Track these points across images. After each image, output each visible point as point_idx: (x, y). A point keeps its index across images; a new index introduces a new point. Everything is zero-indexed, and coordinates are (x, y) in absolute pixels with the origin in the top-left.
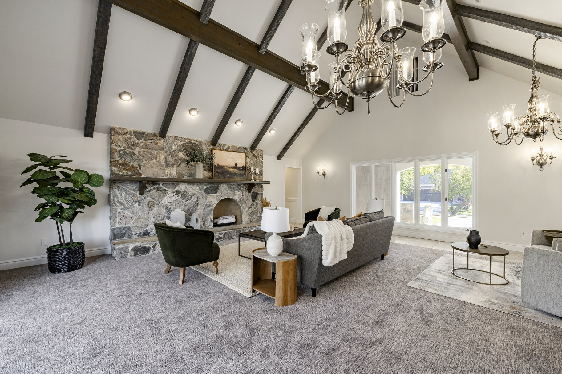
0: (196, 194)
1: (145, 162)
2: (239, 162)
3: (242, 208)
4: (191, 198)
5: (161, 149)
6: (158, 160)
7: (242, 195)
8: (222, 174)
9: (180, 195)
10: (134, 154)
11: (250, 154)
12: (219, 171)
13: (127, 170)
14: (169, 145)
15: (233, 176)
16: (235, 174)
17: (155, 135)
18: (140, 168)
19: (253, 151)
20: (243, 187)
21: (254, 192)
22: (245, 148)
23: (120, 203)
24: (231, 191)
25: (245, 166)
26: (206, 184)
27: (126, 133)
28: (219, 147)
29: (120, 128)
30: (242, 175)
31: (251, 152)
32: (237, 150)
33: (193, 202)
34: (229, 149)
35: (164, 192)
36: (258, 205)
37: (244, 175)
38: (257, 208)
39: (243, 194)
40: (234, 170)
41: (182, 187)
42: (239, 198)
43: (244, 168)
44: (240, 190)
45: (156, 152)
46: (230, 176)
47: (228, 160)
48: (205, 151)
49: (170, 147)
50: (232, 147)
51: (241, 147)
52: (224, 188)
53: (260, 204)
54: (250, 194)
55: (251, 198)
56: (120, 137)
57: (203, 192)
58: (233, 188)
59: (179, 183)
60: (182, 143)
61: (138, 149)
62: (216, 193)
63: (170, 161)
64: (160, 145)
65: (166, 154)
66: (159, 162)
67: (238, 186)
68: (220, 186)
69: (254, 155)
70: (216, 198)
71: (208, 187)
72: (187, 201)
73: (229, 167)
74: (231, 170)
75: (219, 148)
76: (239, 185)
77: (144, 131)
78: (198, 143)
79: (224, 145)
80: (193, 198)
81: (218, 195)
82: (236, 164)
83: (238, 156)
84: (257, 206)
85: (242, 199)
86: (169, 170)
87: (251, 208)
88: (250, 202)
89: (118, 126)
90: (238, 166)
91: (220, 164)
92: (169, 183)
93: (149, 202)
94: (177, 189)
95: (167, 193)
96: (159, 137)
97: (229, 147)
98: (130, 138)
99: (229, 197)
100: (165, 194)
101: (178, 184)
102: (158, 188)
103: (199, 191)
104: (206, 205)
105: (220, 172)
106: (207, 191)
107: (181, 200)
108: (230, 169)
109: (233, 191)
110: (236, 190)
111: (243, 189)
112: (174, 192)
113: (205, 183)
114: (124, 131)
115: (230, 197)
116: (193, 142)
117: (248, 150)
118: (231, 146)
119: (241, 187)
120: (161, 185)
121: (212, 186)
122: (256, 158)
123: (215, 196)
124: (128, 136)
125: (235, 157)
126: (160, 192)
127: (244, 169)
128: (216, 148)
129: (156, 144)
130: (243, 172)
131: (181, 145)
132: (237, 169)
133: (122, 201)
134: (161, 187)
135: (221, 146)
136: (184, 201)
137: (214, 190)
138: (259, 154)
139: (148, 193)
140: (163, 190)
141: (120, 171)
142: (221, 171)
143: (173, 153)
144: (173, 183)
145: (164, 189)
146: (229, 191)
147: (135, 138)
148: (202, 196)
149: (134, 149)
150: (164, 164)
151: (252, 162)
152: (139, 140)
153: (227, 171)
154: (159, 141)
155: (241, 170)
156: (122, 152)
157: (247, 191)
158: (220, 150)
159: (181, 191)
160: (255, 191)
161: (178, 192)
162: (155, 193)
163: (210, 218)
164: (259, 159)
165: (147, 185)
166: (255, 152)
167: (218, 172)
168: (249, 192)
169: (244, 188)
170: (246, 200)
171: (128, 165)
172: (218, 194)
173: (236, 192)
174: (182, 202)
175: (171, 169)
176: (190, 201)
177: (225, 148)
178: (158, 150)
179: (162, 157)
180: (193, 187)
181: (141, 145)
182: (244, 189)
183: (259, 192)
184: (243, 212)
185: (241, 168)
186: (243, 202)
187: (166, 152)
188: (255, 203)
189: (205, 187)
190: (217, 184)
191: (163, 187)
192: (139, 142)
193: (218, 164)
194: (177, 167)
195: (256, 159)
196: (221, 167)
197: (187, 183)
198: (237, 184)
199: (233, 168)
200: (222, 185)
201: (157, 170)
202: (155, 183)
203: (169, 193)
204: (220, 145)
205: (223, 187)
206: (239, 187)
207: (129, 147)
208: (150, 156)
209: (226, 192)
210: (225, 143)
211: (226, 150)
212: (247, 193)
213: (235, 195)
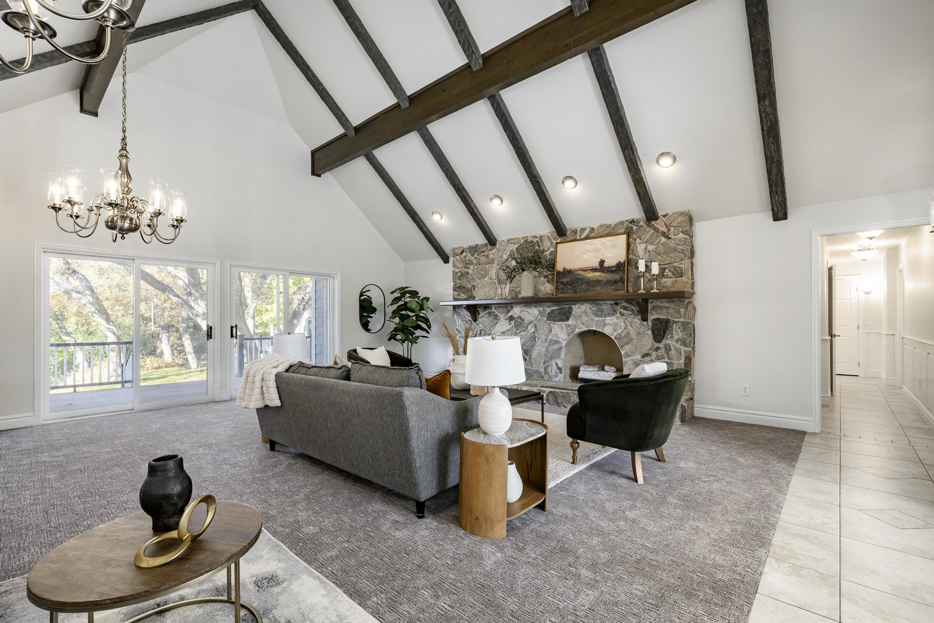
0: (534, 322)
1: (479, 281)
2: (610, 255)
3: (623, 352)
4: (527, 327)
5: (493, 261)
6: (489, 276)
7: (623, 324)
8: (570, 285)
9: (513, 322)
10: (468, 273)
11: (645, 231)
12: (565, 280)
13: (463, 293)
14: (500, 254)
15: (594, 286)
16: (598, 282)
17: (486, 245)
18: (474, 289)
19: (653, 223)
20: (625, 308)
21: (658, 319)
22: (632, 222)
23: (457, 329)
24: (597, 316)
25: (624, 262)
26: (550, 305)
27: (462, 253)
28: (572, 235)
29: (458, 248)
30: (616, 282)
31: (648, 225)
32: (609, 232)
33: (529, 334)
34: (592, 234)
35: (495, 318)
36: (673, 352)
37: (620, 281)
38: (669, 358)
39: (626, 324)
40: (597, 274)
41: (516, 311)
42: (615, 330)
43: (619, 267)
44: (618, 314)
45: (487, 266)
46: (586, 288)
47: (586, 257)
48: (549, 249)
49: (502, 257)
50: (598, 228)
51: (622, 223)
52: (582, 310)
53: (676, 349)
54: (645, 323)
55: (650, 332)
56: (458, 257)
57: (545, 319)
58: (602, 311)
59: (514, 305)
60: (516, 246)
61: (472, 267)
62: (568, 319)
63: (501, 276)
64: (491, 256)
65: (498, 267)
66: (490, 279)
67: (614, 306)
68: (573, 307)
69: (656, 230)
70: (565, 329)
71: (553, 310)
72: (521, 332)
73: (587, 270)
74: (590, 275)
75: (572, 238)
76: (616, 304)
77: (477, 243)
78: (538, 239)
79: (583, 230)
80: (529, 328)
81: (569, 325)
82: (602, 262)
83: (608, 244)
84: (667, 353)
85: (623, 335)
86: (501, 288)
87: (650, 355)
88: (644, 341)
89: (456, 247)
90: (606, 265)
91: (568, 268)
92: (502, 305)
93: (481, 330)
94: (510, 314)
95: (500, 319)
96: (489, 246)
97: (592, 230)
98: (465, 257)
99: (591, 329)
100: (496, 321)
101: (512, 307)
102: (489, 313)
103: (539, 317)
104: (550, 340)
105: (567, 282)
106: (551, 317)
107: (515, 329)
108: (589, 273)
109: (602, 317)
110: (609, 315)
111: (625, 312)
112: (507, 319)
113: (548, 304)
114: (461, 250)
115: (594, 328)
116: (530, 240)
117: (641, 223)
118: (596, 227)
119: (621, 308)
120: (493, 310)
121: (559, 309)
122: (664, 234)
123: (564, 326)
124: (464, 254)
125: (600, 247)
126: (491, 318)
127: (620, 269)
128: (568, 240)
129: (487, 256)
130: (617, 276)
131: (515, 249)
132: (603, 272)
133: (459, 328)
134: (494, 312)
135: (576, 234)
136: (518, 332)
137: (565, 316)
138: (673, 224)
139: (480, 319)
140: (494, 316)
141: (459, 295)
142: (568, 280)
143: (507, 263)
144: (505, 305)
145: (496, 315)
146: (593, 317)
147: (469, 255)
148: (544, 326)
149: (469, 268)
150: (496, 281)
151: (651, 248)
152: (473, 256)
153: (581, 279)
154: (491, 252)
155: (612, 272)
156: (459, 274)
157: (640, 317)
158: (575, 240)
159: (515, 316)
160: (661, 317)
161: (511, 318)
162: (485, 319)
163: (557, 364)
164: (673, 237)
165: (479, 310)
166: (660, 225)
167: (563, 283)
168: (645, 319)
169: (628, 310)
170: (634, 337)
171: (464, 287)
172: (570, 322)
173: (608, 320)
174: (516, 332)
175: (504, 286)
176: (525, 333)
177: (584, 236)
178: (490, 263)
179: (493, 272)
180: (529, 310)
181: (475, 261)
182: (630, 313)
183: (676, 320)
184: (626, 362)
185: (614, 267)
186: (626, 340)
187: (498, 264)
188: (661, 345)
189: (548, 310)
190: (568, 305)
191: (496, 312)
192: (473, 258)
193: (564, 269)
194: (510, 283)
195: (663, 239)
196: (570, 272)
197: (522, 305)
198: (613, 303)
199: (594, 270)
200: (577, 306)
201: (488, 289)
202: (486, 307)
203: (501, 319)
204: (575, 232)
205: (577, 309)
206: (618, 308)
207: (465, 267)
208: (482, 273)
209: (585, 319)
210: (583, 226)
211: (587, 238)
212: (637, 320)
213: (605, 325)
